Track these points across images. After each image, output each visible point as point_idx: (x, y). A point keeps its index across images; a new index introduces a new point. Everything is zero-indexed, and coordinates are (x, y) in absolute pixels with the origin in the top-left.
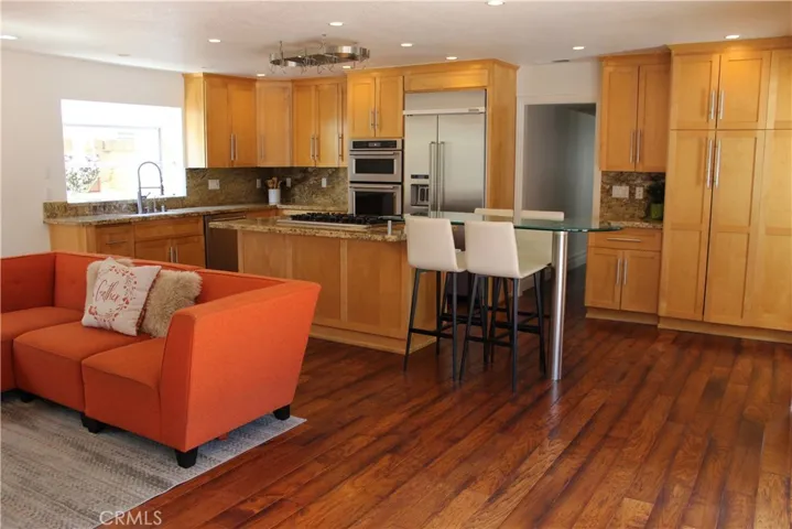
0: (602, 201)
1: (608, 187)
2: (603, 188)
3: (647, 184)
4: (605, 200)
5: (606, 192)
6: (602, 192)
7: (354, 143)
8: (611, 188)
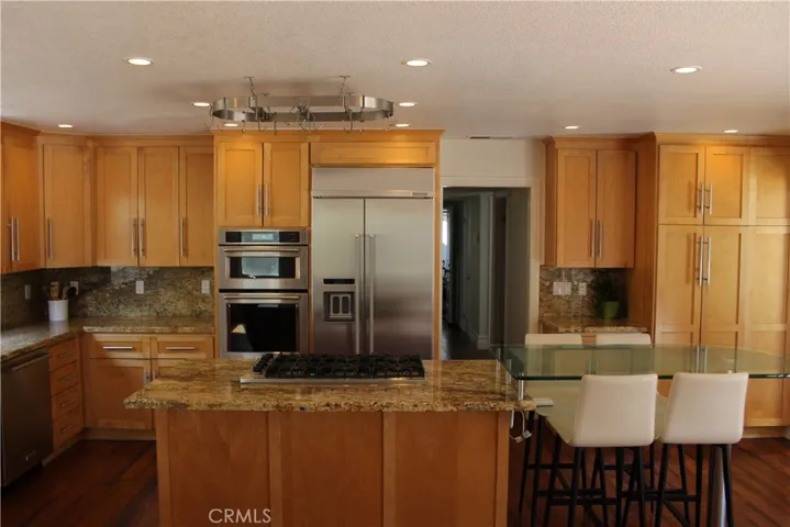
0: (541, 300)
1: (548, 284)
2: (542, 285)
3: (590, 279)
4: (545, 299)
5: (546, 290)
6: (541, 290)
7: (227, 233)
8: (551, 285)
